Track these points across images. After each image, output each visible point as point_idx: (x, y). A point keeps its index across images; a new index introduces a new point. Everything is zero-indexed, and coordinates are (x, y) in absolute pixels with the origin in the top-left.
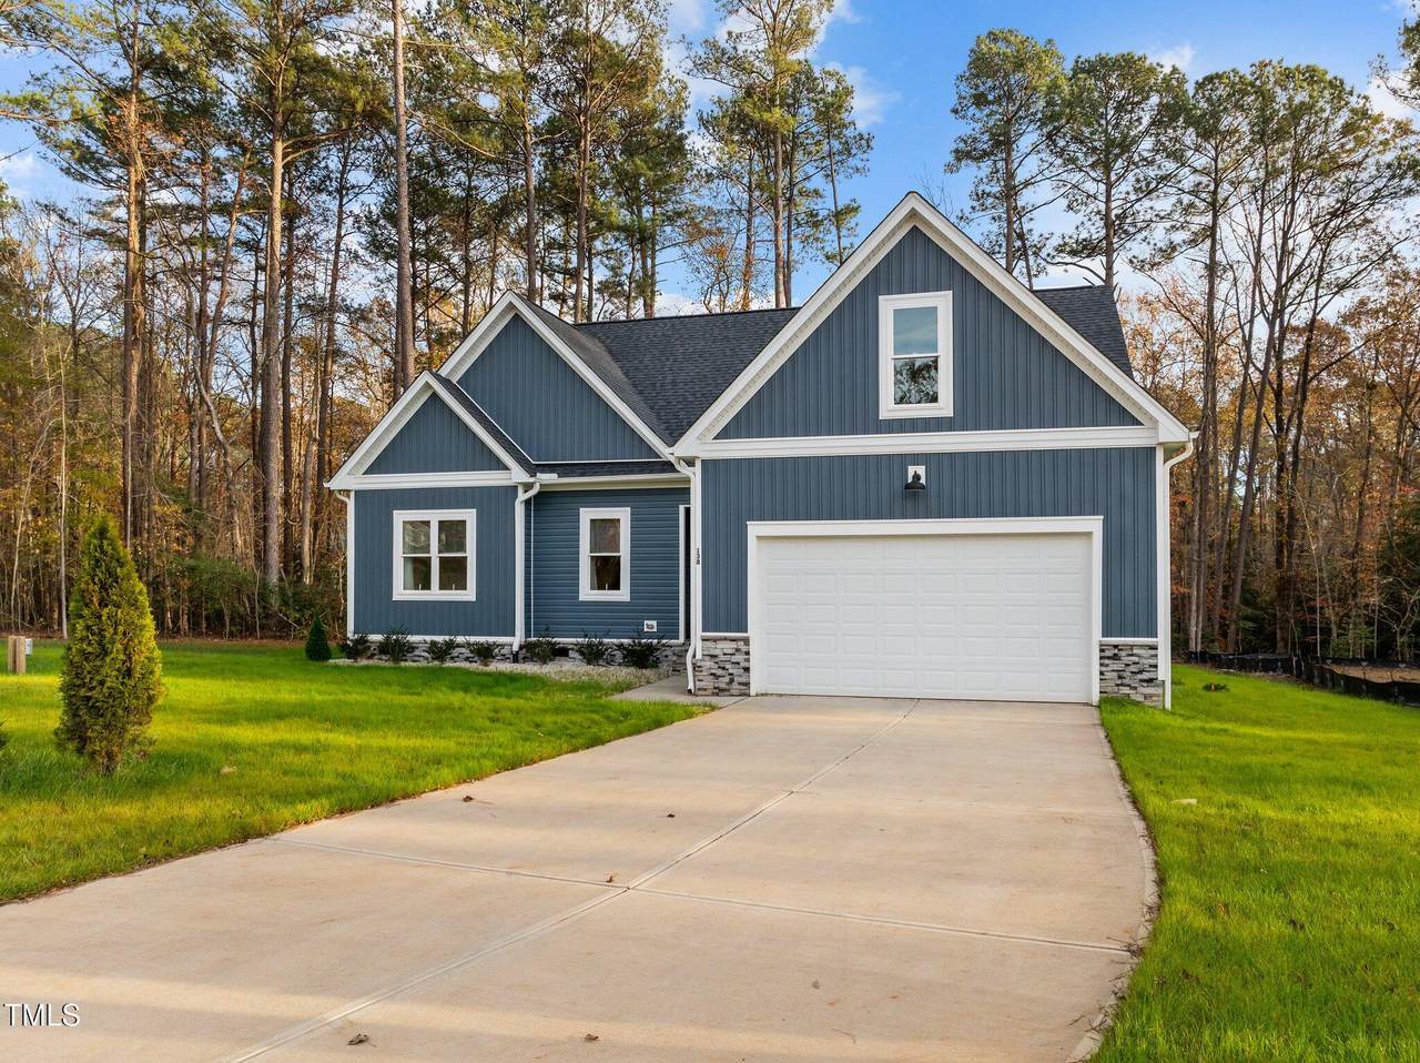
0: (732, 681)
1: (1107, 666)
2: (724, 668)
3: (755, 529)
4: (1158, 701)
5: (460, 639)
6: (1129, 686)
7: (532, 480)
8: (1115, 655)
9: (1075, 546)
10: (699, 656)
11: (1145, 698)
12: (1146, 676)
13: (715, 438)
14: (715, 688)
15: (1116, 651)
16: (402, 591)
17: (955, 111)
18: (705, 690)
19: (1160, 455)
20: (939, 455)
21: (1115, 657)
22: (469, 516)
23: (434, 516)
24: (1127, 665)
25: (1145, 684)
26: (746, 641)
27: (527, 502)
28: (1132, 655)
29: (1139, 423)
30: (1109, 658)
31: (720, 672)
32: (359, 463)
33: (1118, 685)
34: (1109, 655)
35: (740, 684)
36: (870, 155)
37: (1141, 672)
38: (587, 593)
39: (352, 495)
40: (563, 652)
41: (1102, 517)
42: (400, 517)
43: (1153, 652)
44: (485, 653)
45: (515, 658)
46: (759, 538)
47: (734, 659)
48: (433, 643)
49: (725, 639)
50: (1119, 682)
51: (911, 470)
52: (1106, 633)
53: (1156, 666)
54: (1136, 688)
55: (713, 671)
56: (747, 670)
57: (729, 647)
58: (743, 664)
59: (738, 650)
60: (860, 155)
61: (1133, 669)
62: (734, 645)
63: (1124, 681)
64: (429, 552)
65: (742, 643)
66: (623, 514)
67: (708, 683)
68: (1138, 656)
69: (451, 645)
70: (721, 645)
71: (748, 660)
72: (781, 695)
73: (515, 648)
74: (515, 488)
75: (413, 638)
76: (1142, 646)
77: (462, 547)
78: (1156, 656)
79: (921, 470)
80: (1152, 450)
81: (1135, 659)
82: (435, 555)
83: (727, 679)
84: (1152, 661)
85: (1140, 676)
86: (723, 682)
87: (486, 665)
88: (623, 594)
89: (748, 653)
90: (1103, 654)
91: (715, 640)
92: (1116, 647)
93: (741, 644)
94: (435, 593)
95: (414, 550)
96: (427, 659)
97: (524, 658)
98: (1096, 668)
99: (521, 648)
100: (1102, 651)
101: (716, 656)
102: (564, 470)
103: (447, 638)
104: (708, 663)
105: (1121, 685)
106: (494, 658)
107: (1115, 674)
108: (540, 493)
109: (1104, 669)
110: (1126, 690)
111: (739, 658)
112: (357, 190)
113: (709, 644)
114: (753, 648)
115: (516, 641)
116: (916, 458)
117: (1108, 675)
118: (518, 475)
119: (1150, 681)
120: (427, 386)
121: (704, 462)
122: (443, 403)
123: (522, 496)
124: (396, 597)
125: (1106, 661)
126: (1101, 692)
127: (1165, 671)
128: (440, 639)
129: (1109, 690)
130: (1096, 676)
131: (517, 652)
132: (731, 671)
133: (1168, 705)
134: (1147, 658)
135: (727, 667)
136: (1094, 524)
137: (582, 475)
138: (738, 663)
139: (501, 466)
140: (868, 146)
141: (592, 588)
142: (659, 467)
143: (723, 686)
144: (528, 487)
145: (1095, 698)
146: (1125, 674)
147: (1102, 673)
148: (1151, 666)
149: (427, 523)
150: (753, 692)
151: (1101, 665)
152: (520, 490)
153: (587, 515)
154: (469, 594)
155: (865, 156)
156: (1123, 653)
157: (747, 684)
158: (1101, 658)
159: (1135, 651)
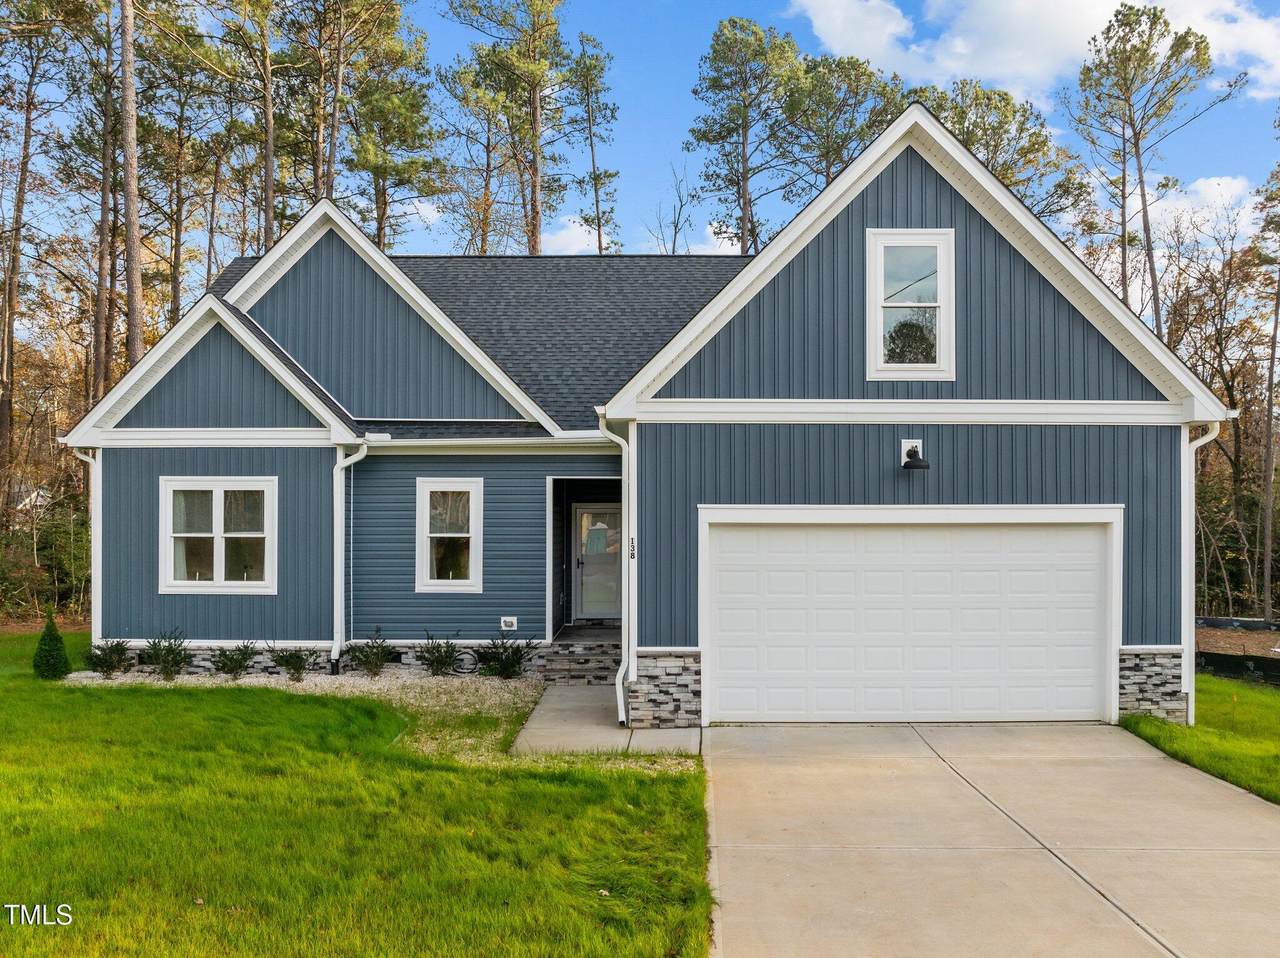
0: (677, 709)
1: (1128, 678)
2: (667, 693)
3: (708, 514)
4: (1181, 717)
5: (260, 644)
6: (1151, 700)
7: (359, 441)
8: (1137, 665)
9: (1090, 539)
10: (633, 677)
11: (1167, 713)
12: (1169, 688)
13: (655, 396)
14: (655, 718)
15: (1138, 661)
16: (170, 581)
17: (695, 92)
18: (642, 721)
19: (1185, 434)
20: (939, 428)
21: (1137, 668)
22: (268, 486)
23: (218, 486)
24: (1149, 677)
25: (1168, 698)
26: (697, 657)
27: (347, 469)
28: (1155, 665)
29: (1163, 398)
30: (1129, 669)
31: (662, 698)
32: (111, 412)
33: (1138, 700)
34: (1130, 666)
35: (687, 712)
36: (614, 124)
37: (1163, 684)
38: (425, 582)
39: (99, 454)
40: (394, 656)
41: (1123, 506)
42: (169, 486)
43: (1176, 661)
44: (293, 663)
45: (335, 669)
46: (711, 525)
47: (681, 680)
48: (223, 651)
49: (670, 655)
50: (1140, 696)
51: (907, 445)
52: (1126, 640)
53: (1179, 677)
54: (1157, 703)
55: (653, 697)
56: (697, 694)
57: (674, 665)
58: (693, 687)
59: (685, 669)
60: (604, 124)
61: (1156, 680)
62: (680, 663)
63: (1146, 695)
64: (211, 532)
65: (691, 660)
66: (473, 486)
67: (646, 712)
68: (1161, 666)
69: (246, 653)
70: (662, 663)
71: (698, 682)
72: (741, 725)
73: (335, 655)
74: (332, 451)
75: (190, 644)
76: (1164, 655)
77: (258, 526)
78: (1180, 665)
79: (918, 443)
80: (1177, 429)
81: (1157, 669)
82: (218, 534)
83: (671, 706)
84: (1175, 672)
85: (1162, 689)
86: (665, 711)
87: (299, 680)
88: (473, 583)
89: (698, 673)
90: (1124, 665)
91: (655, 657)
92: (1137, 656)
93: (690, 662)
94: (219, 584)
95: (189, 528)
96: (209, 670)
97: (344, 667)
98: (1115, 681)
99: (342, 654)
100: (1122, 661)
101: (656, 677)
102: (399, 429)
103: (240, 643)
104: (646, 687)
105: (1142, 700)
106: (305, 669)
107: (1136, 687)
108: (367, 456)
109: (1124, 682)
110: (1146, 705)
111: (687, 679)
112: (47, 106)
113: (648, 662)
114: (704, 666)
115: (336, 645)
116: (910, 430)
117: (1129, 689)
118: (338, 433)
119: (1174, 694)
120: (211, 313)
121: (640, 426)
122: (230, 338)
123: (342, 462)
124: (162, 590)
125: (1127, 673)
126: (1120, 709)
127: (1188, 683)
128: (230, 644)
129: (1129, 705)
130: (1116, 691)
131: (337, 661)
132: (676, 696)
133: (1192, 721)
134: (1172, 668)
135: (671, 690)
136: (1113, 514)
137: (423, 436)
138: (686, 686)
139: (312, 421)
140: (612, 117)
141: (431, 578)
142: (524, 430)
143: (665, 715)
144: (350, 450)
145: (1114, 715)
146: (1147, 687)
147: (1122, 687)
148: (1174, 677)
149: (208, 494)
150: (705, 722)
151: (1121, 677)
152: (340, 454)
153: (426, 486)
154: (268, 585)
155: (609, 126)
156: (1145, 663)
157: (698, 712)
158: (1122, 669)
159: (1158, 661)
